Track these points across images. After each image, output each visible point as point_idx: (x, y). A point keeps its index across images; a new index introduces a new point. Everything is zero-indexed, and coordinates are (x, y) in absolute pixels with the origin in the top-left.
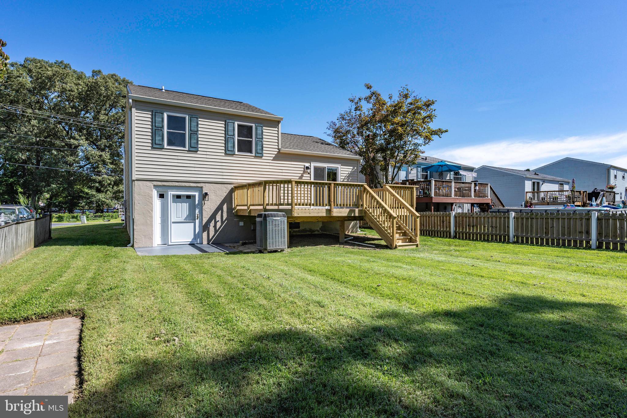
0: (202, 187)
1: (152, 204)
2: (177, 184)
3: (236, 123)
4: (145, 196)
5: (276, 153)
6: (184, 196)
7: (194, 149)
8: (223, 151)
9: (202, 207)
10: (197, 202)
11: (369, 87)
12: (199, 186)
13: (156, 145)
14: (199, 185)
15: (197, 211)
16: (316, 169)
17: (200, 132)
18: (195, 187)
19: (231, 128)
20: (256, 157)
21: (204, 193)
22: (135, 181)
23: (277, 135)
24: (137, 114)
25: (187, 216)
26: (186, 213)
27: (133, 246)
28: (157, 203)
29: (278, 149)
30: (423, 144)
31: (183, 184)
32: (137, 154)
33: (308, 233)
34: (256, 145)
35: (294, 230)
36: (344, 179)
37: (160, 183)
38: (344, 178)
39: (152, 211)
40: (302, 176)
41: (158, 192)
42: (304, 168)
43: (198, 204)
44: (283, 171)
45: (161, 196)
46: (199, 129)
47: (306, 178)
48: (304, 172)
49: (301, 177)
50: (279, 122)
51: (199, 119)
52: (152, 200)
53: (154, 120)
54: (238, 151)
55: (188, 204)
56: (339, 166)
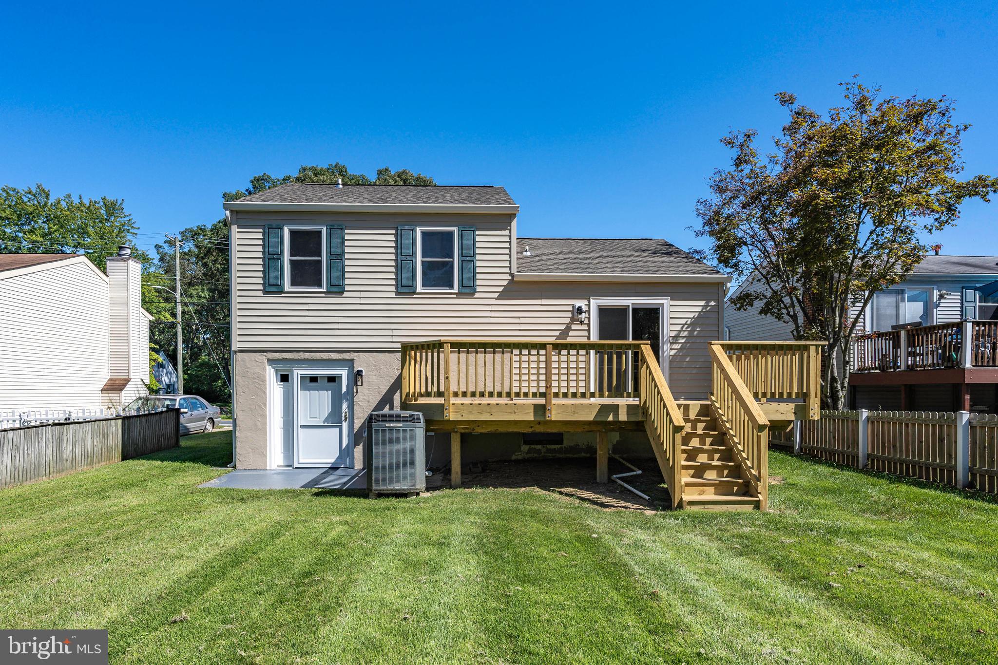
0: (352, 360)
1: (265, 393)
2: (307, 356)
3: (418, 230)
4: (254, 378)
5: (505, 283)
6: (323, 377)
7: (337, 289)
8: (393, 289)
9: (353, 397)
10: (344, 389)
11: (786, 100)
12: (348, 358)
13: (272, 288)
14: (346, 356)
15: (345, 406)
16: (603, 311)
17: (347, 256)
18: (339, 360)
19: (407, 241)
20: (460, 294)
21: (355, 371)
22: (238, 353)
23: (507, 245)
24: (239, 236)
25: (329, 415)
26: (326, 409)
27: (235, 467)
28: (275, 390)
29: (511, 274)
30: (936, 224)
31: (318, 356)
32: (239, 306)
33: (583, 455)
34: (462, 270)
35: (549, 447)
36: (680, 331)
37: (277, 356)
38: (679, 328)
39: (265, 405)
40: (568, 328)
41: (277, 371)
42: (573, 312)
43: (347, 392)
44: (523, 320)
45: (284, 378)
46: (347, 250)
47: (576, 335)
48: (573, 320)
49: (565, 333)
50: (511, 217)
51: (346, 231)
52: (265, 385)
53: (267, 242)
54: (424, 285)
55: (330, 392)
56: (665, 302)
